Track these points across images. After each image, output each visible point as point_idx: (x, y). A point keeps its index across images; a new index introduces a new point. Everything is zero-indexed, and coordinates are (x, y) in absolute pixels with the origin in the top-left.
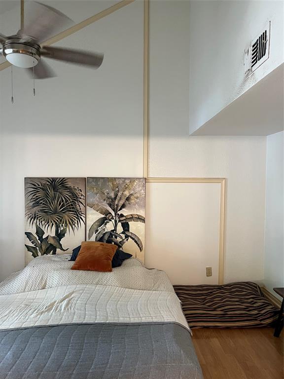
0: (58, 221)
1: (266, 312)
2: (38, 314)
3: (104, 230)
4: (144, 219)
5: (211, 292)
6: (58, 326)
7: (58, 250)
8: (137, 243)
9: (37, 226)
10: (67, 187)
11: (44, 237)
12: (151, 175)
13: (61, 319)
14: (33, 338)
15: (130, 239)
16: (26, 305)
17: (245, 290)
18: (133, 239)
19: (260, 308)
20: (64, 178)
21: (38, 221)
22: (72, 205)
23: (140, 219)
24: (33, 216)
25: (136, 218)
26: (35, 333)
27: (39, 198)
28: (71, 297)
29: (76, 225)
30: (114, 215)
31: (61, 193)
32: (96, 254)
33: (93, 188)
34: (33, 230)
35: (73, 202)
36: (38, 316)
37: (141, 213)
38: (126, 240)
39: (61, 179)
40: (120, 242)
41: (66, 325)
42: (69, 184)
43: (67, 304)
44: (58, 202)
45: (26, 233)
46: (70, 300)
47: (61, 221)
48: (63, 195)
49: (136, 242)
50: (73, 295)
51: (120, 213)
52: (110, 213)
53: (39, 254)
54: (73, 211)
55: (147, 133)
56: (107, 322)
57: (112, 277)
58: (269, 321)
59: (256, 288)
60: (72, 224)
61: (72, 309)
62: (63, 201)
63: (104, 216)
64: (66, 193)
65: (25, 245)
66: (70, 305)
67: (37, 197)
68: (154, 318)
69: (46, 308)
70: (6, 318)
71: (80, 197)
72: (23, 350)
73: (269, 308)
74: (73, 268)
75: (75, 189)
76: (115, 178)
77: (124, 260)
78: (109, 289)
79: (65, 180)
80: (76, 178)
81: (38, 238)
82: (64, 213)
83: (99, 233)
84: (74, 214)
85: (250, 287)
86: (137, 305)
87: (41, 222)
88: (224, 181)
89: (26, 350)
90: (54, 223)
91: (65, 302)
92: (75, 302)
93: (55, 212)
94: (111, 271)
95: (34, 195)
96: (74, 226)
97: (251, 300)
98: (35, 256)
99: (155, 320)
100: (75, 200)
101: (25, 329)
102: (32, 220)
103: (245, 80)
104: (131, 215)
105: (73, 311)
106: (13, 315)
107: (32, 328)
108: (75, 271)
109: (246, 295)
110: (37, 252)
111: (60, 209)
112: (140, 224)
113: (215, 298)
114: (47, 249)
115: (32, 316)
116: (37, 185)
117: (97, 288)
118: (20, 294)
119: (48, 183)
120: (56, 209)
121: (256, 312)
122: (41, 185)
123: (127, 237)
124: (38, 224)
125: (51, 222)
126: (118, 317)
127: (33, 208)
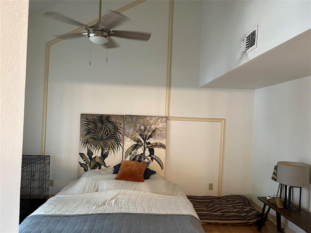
0: (103, 145)
1: (252, 215)
2: (97, 207)
3: (136, 153)
4: (165, 146)
5: (213, 201)
6: (112, 214)
7: (103, 167)
8: (159, 164)
9: (88, 149)
10: (110, 121)
11: (93, 157)
12: (171, 115)
13: (114, 210)
14: (98, 220)
15: (154, 160)
16: (87, 201)
17: (237, 200)
18: (157, 160)
19: (247, 212)
20: (109, 115)
21: (89, 145)
22: (114, 134)
23: (162, 146)
24: (86, 141)
25: (159, 145)
26: (99, 217)
27: (91, 129)
28: (117, 198)
29: (116, 149)
30: (143, 142)
31: (106, 126)
32: (132, 169)
33: (129, 122)
34: (85, 152)
35: (114, 132)
36: (98, 208)
37: (163, 142)
38: (151, 161)
39: (107, 116)
40: (147, 162)
41: (118, 214)
42: (113, 120)
43: (116, 202)
44: (104, 132)
45: (80, 154)
46: (117, 200)
47: (105, 146)
48: (107, 127)
49: (158, 162)
50: (118, 196)
51: (147, 141)
52: (141, 141)
53: (89, 169)
54: (114, 139)
55: (169, 85)
56: (145, 213)
57: (144, 186)
58: (254, 221)
59: (245, 199)
60: (113, 148)
61: (119, 205)
62: (107, 131)
63: (136, 143)
64: (110, 126)
65: (79, 162)
66: (117, 202)
67: (89, 128)
68: (176, 212)
69: (101, 204)
70: (76, 208)
71: (120, 129)
72: (94, 226)
73: (254, 212)
74: (117, 179)
75: (116, 123)
76: (145, 117)
77: (151, 175)
78: (143, 193)
79: (110, 116)
80: (118, 115)
81: (88, 158)
82: (108, 140)
83: (132, 155)
84: (115, 141)
85: (240, 198)
86: (163, 204)
87: (91, 146)
88: (223, 121)
89: (96, 226)
90: (100, 147)
91: (114, 200)
92: (120, 200)
93: (102, 139)
94: (143, 181)
95: (87, 127)
96: (114, 150)
97: (242, 206)
98: (86, 170)
99: (176, 213)
100: (116, 131)
101: (91, 215)
102: (85, 144)
103: (241, 58)
104: (156, 143)
105: (120, 206)
106: (80, 207)
107: (95, 214)
108: (118, 181)
109: (238, 203)
110: (87, 168)
111: (106, 137)
112: (162, 150)
113: (215, 204)
114: (95, 166)
115: (94, 208)
116: (89, 119)
117: (134, 192)
118: (81, 194)
119: (97, 118)
120: (102, 136)
121: (245, 214)
122: (92, 119)
123: (152, 159)
124: (89, 147)
125: (99, 146)
126: (152, 211)
127: (86, 135)
